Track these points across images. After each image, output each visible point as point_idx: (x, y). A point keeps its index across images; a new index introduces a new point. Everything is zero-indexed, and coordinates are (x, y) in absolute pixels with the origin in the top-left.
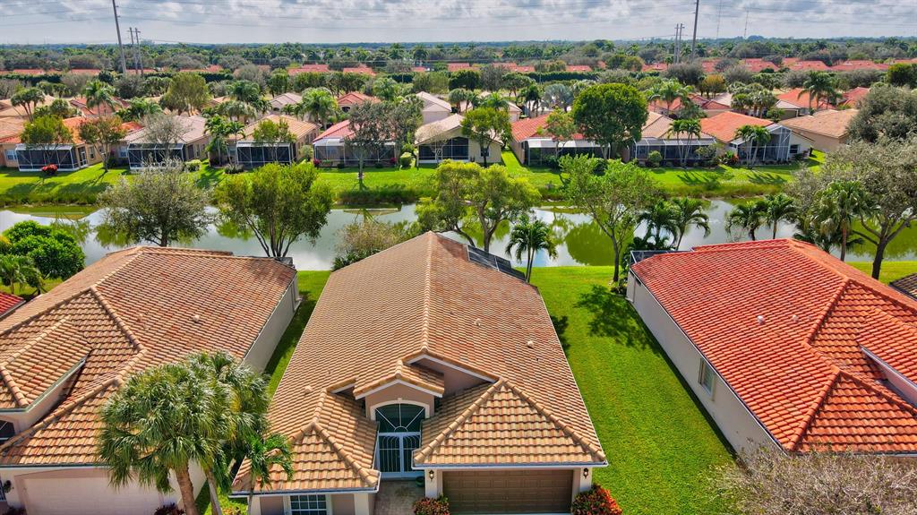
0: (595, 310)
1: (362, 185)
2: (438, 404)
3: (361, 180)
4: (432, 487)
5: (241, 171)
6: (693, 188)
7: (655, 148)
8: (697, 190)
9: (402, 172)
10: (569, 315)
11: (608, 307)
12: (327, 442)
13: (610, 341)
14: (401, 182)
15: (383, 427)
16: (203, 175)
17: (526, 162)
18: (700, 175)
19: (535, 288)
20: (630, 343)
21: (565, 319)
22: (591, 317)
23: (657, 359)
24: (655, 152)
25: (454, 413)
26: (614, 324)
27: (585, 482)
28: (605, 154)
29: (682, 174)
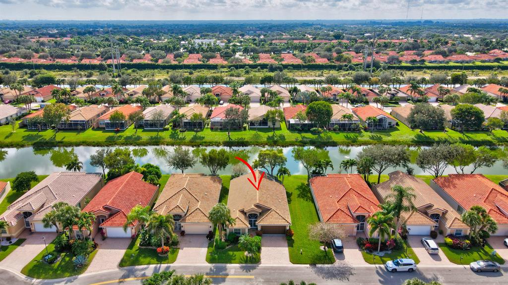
0: (300, 191)
1: (230, 138)
2: (260, 213)
3: (229, 136)
4: (259, 229)
5: (185, 131)
6: (348, 141)
7: (336, 124)
8: (348, 143)
9: (243, 132)
10: (293, 192)
11: (304, 190)
12: (240, 220)
13: (302, 200)
14: (243, 137)
15: (250, 218)
16: (172, 132)
17: (289, 128)
18: (352, 135)
19: (284, 186)
20: (307, 200)
21: (292, 193)
22: (299, 193)
23: (312, 204)
24: (337, 126)
25: (263, 215)
26: (304, 195)
27: (288, 228)
28: (318, 126)
29: (345, 134)
